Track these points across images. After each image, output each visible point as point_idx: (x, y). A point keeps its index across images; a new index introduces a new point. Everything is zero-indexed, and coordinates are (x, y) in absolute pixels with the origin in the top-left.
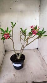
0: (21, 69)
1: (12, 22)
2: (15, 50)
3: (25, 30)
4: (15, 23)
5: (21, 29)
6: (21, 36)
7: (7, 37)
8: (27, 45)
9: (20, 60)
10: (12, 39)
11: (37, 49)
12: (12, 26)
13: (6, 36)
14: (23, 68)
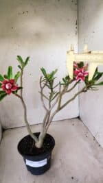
0: (47, 173)
1: (18, 56)
2: (28, 126)
3: (53, 73)
4: (28, 59)
5: (43, 70)
6: (42, 88)
7: (10, 89)
8: (60, 109)
9: (41, 148)
10: (21, 98)
11: (79, 118)
12: (19, 66)
13: (7, 87)
14: (51, 169)
